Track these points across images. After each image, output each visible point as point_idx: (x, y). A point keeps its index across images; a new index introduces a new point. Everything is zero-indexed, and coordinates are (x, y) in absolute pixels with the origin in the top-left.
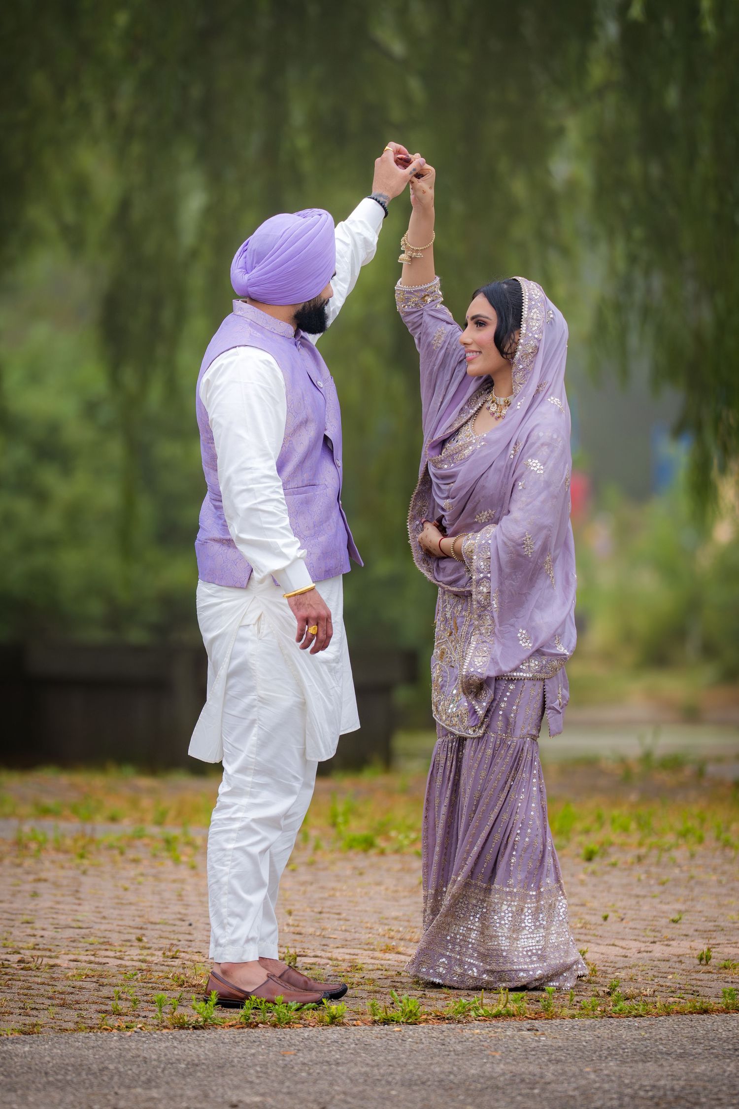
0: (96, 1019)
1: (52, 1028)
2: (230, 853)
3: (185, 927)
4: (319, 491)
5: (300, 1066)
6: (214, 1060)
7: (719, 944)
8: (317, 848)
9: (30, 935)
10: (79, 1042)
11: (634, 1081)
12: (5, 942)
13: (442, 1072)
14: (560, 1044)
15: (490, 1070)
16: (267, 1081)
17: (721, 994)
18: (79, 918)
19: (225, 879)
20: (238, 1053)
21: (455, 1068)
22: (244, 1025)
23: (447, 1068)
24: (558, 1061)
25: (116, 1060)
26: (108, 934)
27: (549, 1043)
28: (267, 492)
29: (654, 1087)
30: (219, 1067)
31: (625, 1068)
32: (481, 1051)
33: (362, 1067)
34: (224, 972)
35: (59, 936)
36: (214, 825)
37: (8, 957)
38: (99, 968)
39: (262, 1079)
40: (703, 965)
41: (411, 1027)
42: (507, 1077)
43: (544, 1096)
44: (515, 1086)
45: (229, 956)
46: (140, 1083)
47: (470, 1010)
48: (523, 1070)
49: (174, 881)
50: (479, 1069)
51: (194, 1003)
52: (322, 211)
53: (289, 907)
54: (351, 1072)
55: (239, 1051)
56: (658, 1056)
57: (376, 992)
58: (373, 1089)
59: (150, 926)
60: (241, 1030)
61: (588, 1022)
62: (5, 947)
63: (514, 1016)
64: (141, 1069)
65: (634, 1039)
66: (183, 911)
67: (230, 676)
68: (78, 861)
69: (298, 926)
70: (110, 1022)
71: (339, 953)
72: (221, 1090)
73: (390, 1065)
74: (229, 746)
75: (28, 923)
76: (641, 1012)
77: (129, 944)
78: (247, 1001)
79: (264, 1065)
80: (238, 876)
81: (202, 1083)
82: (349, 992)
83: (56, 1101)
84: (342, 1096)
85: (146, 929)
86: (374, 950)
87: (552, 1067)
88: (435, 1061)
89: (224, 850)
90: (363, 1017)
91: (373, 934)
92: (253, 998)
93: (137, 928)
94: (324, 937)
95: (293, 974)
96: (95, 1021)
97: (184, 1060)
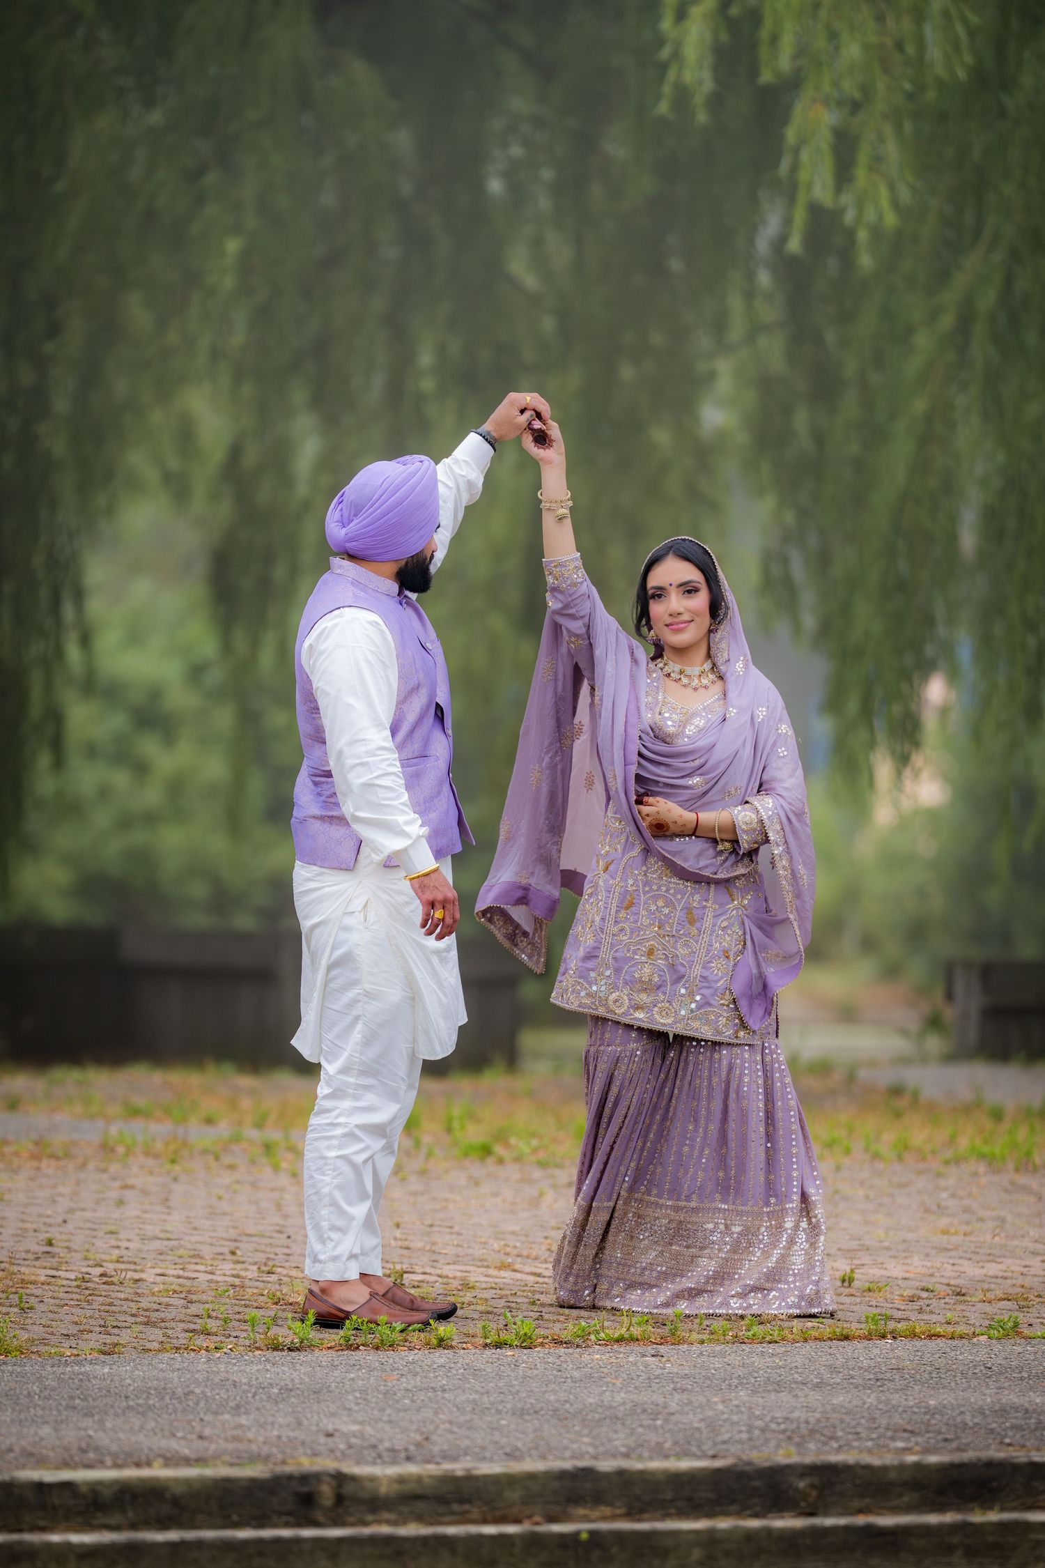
0: (183, 1339)
1: (135, 1348)
2: (332, 1161)
3: (282, 1239)
4: (430, 763)
5: (402, 1392)
6: (310, 1385)
7: (863, 1265)
8: (429, 1155)
9: (114, 1247)
10: (163, 1363)
11: (765, 1412)
12: (86, 1254)
13: (557, 1401)
14: (687, 1372)
15: (610, 1398)
16: (367, 1408)
17: (863, 1319)
18: (169, 1228)
19: (326, 1190)
20: (337, 1377)
21: (571, 1397)
22: (343, 1347)
23: (563, 1396)
24: (683, 1390)
25: (204, 1384)
26: (199, 1247)
27: (675, 1370)
28: (383, 765)
29: (787, 1419)
30: (315, 1392)
31: (756, 1399)
32: (600, 1378)
33: (471, 1394)
34: (323, 1291)
35: (145, 1248)
36: (311, 1130)
37: (90, 1270)
38: (188, 1283)
39: (361, 1406)
40: (845, 1287)
41: (525, 1351)
42: (628, 1407)
43: (667, 1427)
44: (636, 1417)
45: (330, 1273)
46: (228, 1409)
47: (590, 1333)
48: (645, 1399)
49: (273, 1190)
50: (597, 1398)
51: (290, 1322)
52: (423, 457)
53: (397, 1220)
54: (458, 1400)
55: (337, 1375)
56: (793, 1386)
57: (488, 1313)
58: (481, 1419)
59: (245, 1239)
60: (340, 1353)
61: (718, 1348)
62: (86, 1259)
63: (637, 1340)
64: (230, 1394)
65: (768, 1367)
66: (281, 1222)
67: (330, 967)
68: (168, 1166)
69: (406, 1240)
70: (198, 1342)
71: (450, 1270)
72: (316, 1417)
73: (501, 1393)
74: (328, 1042)
75: (112, 1233)
76: (776, 1338)
77: (221, 1257)
78: (348, 1322)
79: (364, 1391)
80: (339, 1187)
81: (296, 1409)
82: (459, 1312)
83: (136, 1428)
84: (447, 1426)
85: (241, 1241)
86: (488, 1267)
87: (677, 1397)
88: (550, 1389)
89: (325, 1158)
90: (473, 1340)
91: (488, 1250)
92: (354, 1317)
93: (231, 1240)
94: (434, 1252)
95: (399, 1293)
96: (182, 1341)
97: (277, 1385)
